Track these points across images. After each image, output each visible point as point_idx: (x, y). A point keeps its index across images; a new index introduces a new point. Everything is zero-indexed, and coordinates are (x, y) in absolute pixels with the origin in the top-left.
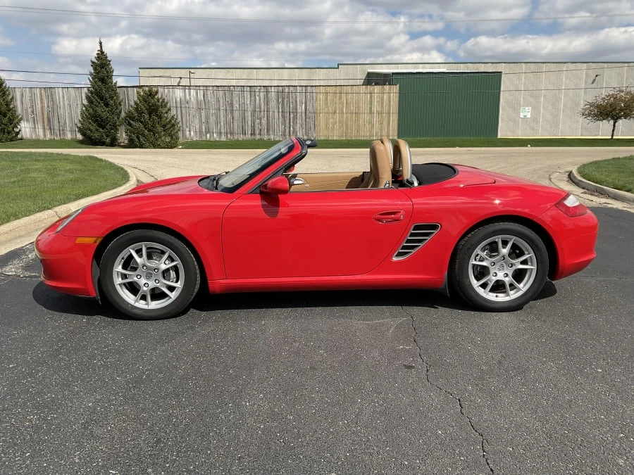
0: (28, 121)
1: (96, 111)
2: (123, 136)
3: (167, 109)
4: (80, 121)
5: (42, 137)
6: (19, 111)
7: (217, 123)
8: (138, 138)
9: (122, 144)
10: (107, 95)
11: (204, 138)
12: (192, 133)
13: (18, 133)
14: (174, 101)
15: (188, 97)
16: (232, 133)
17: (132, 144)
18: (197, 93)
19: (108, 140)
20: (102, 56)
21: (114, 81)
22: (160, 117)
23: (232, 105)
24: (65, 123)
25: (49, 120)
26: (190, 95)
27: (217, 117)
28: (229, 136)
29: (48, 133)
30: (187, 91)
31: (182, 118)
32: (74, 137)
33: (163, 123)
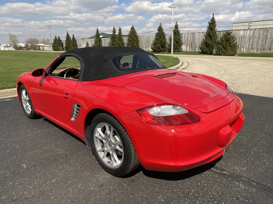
0: (185, 45)
1: (206, 41)
2: (214, 51)
3: (234, 40)
5: (188, 51)
6: (183, 42)
7: (257, 45)
8: (219, 51)
9: (214, 54)
10: (212, 35)
11: (249, 52)
12: (244, 49)
13: (181, 49)
14: (239, 36)
15: (245, 34)
16: (264, 50)
17: (217, 55)
18: (250, 32)
19: (209, 52)
20: (213, 19)
21: (216, 29)
22: (230, 43)
23: (267, 36)
24: (197, 45)
25: (192, 44)
26: (246, 33)
27: (258, 42)
28: (262, 51)
29: (191, 49)
30: (246, 31)
31: (241, 43)
32: (199, 51)
33: (231, 45)
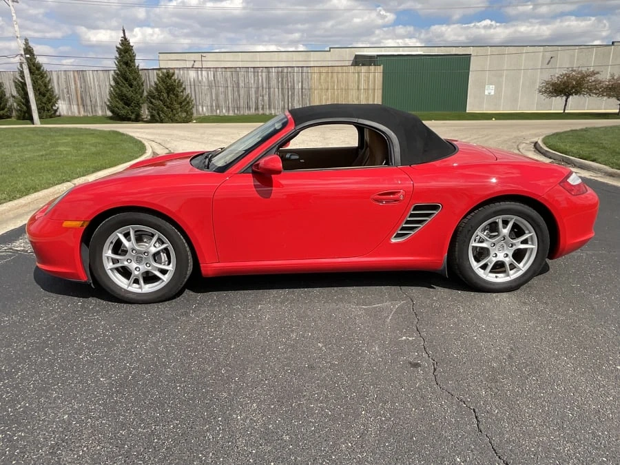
0: (64, 100)
1: (122, 91)
2: (145, 112)
3: (182, 88)
4: (109, 100)
5: (76, 114)
6: (56, 91)
7: (226, 99)
8: (158, 114)
9: (145, 120)
10: (131, 77)
11: (215, 114)
12: (204, 108)
13: (56, 111)
14: (189, 81)
15: (200, 78)
16: (238, 109)
17: (153, 120)
18: (208, 74)
19: (133, 117)
20: (125, 42)
21: (137, 65)
22: (177, 96)
23: (238, 84)
24: (96, 102)
25: (82, 98)
26: (202, 76)
27: (226, 94)
28: (236, 111)
29: (82, 110)
30: (199, 72)
31: (195, 96)
32: (104, 114)
33: (179, 101)
